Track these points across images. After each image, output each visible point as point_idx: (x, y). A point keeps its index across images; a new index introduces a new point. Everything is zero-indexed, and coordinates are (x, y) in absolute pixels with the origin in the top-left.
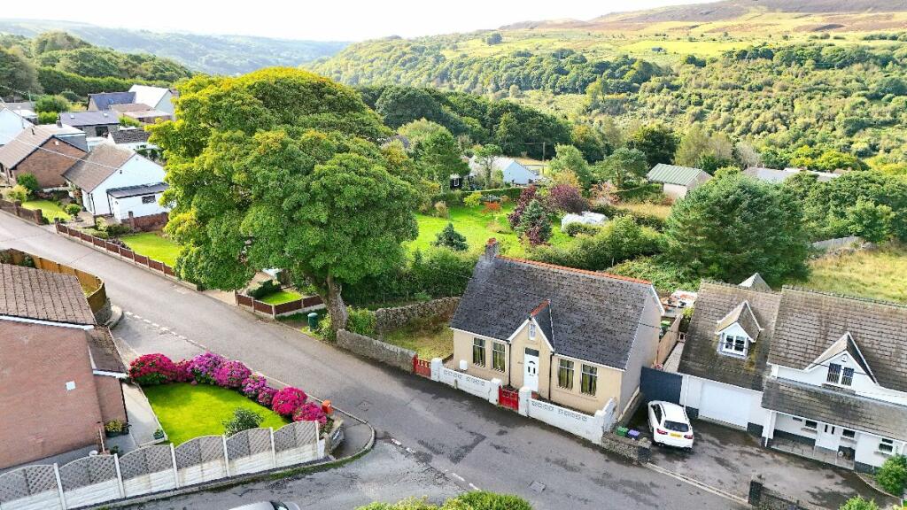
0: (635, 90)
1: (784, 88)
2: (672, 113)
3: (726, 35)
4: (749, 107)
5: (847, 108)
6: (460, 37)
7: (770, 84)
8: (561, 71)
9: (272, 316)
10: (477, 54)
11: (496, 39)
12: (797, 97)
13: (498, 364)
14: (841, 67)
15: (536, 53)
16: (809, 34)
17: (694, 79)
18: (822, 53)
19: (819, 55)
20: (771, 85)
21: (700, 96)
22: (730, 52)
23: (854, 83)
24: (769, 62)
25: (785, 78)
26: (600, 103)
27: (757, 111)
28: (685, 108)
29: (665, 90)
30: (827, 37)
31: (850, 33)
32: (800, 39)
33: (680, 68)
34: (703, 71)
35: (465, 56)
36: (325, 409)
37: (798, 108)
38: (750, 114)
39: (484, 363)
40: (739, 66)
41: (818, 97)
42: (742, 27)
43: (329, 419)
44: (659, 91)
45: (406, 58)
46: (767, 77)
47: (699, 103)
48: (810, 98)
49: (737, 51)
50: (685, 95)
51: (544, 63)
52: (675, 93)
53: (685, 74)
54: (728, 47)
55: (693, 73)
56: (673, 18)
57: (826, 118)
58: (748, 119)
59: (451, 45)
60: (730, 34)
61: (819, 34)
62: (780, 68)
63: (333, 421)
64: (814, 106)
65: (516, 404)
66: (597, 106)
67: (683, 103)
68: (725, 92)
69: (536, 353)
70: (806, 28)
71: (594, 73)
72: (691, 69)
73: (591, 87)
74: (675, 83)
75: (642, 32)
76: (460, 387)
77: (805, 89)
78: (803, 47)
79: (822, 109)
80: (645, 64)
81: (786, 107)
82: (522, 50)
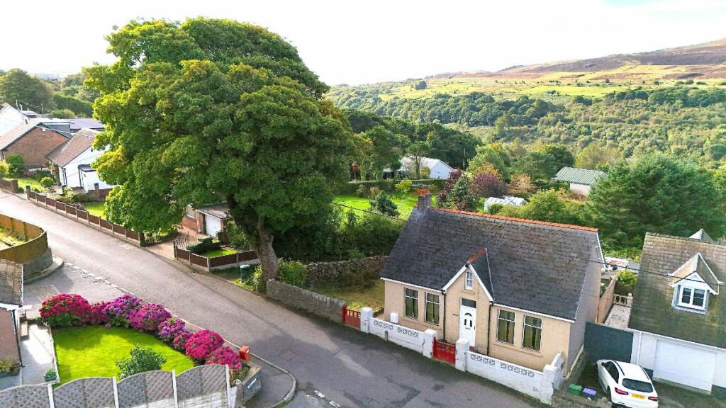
0: (535, 123)
1: (658, 121)
2: (565, 140)
3: (608, 81)
4: (629, 136)
5: (713, 137)
6: (393, 85)
7: (646, 118)
8: (474, 108)
9: (207, 269)
10: (407, 97)
11: (423, 86)
12: (670, 128)
13: (432, 317)
14: (705, 105)
15: (454, 95)
16: (676, 81)
17: (583, 114)
18: (689, 95)
19: (686, 96)
20: (647, 120)
21: (589, 127)
22: (611, 94)
23: (717, 118)
24: (645, 102)
25: (659, 113)
26: (506, 133)
27: (636, 139)
28: (577, 137)
29: (559, 123)
30: (691, 82)
31: (710, 80)
32: (669, 84)
33: (571, 106)
34: (590, 108)
35: (397, 98)
36: (242, 355)
37: (671, 137)
38: (631, 142)
39: (416, 316)
40: (620, 104)
41: (688, 128)
42: (621, 76)
43: (244, 365)
44: (555, 123)
45: (352, 99)
46: (643, 112)
47: (588, 133)
48: (681, 130)
49: (617, 93)
50: (577, 127)
51: (460, 102)
52: (568, 125)
53: (575, 110)
54: (610, 90)
55: (582, 110)
56: (563, 70)
57: (696, 144)
58: (630, 146)
59: (386, 90)
60: (611, 81)
61: (684, 81)
62: (655, 106)
63: (249, 367)
64: (684, 135)
65: (453, 358)
66: (503, 135)
67: (574, 133)
68: (609, 124)
69: (473, 304)
70: (673, 76)
71: (500, 109)
72: (581, 107)
73: (499, 120)
74: (566, 117)
75: (539, 80)
76: (390, 339)
77: (676, 122)
78: (672, 90)
79: (692, 138)
80: (542, 103)
81: (661, 136)
82: (443, 93)
